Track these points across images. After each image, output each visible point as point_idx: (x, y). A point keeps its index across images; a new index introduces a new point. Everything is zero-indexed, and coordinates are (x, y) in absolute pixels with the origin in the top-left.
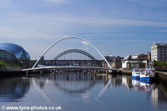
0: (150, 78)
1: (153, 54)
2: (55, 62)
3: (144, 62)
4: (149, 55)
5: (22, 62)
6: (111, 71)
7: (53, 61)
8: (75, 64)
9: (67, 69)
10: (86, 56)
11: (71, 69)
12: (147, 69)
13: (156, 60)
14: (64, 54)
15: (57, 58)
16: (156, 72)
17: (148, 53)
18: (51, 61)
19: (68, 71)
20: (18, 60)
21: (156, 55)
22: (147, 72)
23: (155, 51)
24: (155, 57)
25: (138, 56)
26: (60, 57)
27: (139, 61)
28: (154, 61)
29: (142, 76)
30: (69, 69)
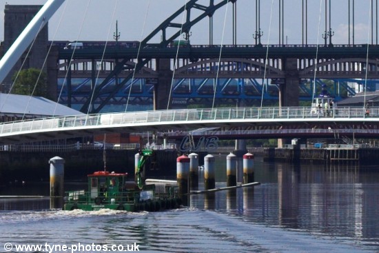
2: (163, 70)
7: (143, 50)
8: (357, 88)
15: (186, 27)
18: (119, 52)
19: (296, 160)
26: (210, 11)
30: (303, 139)
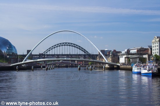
0: (152, 73)
1: (154, 48)
3: (144, 56)
4: (149, 49)
5: (8, 56)
6: (108, 67)
9: (58, 64)
10: (78, 49)
11: (62, 64)
12: (150, 64)
13: (158, 54)
14: (54, 48)
15: (47, 52)
16: (159, 67)
17: (149, 46)
19: (59, 66)
20: (4, 55)
21: (157, 49)
22: (149, 68)
23: (156, 45)
24: (156, 51)
25: (137, 50)
26: (49, 51)
27: (139, 56)
28: (156, 55)
29: (144, 71)
30: (59, 64)
